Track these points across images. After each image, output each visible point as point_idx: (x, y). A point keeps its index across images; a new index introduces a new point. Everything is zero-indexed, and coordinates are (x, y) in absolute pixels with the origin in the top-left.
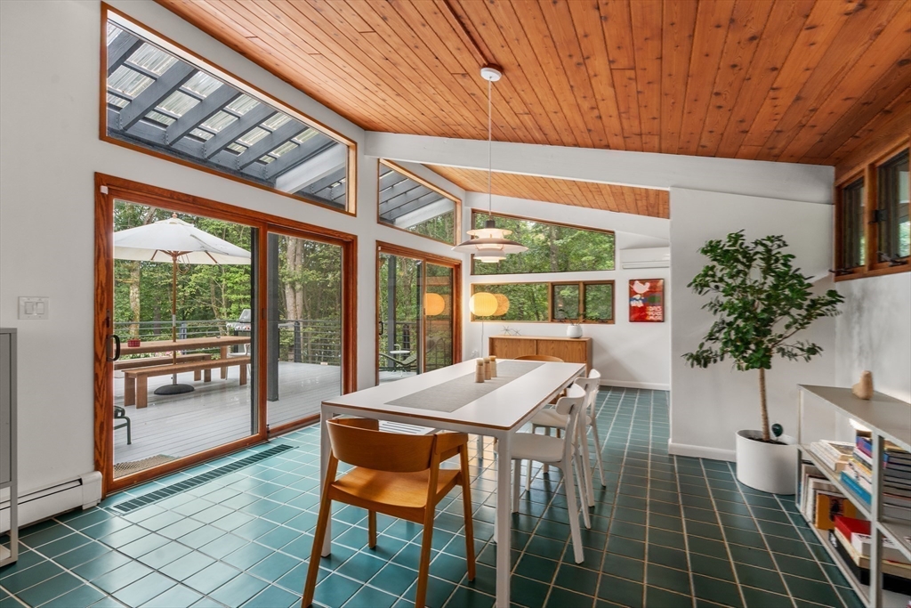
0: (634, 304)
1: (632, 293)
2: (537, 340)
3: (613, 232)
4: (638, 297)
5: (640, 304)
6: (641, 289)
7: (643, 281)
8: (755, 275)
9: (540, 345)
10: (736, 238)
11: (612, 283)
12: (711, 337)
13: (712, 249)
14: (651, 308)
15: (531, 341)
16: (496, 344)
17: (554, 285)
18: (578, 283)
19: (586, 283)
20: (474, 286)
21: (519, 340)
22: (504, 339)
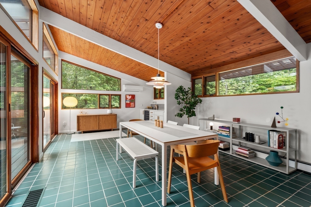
0: (127, 102)
1: (126, 99)
2: (99, 115)
3: (121, 79)
4: (128, 100)
5: (129, 102)
6: (129, 97)
7: (129, 95)
9: (100, 117)
11: (120, 95)
14: (132, 103)
15: (96, 116)
16: (80, 118)
17: (100, 95)
18: (109, 95)
19: (112, 95)
20: (62, 94)
21: (91, 116)
22: (84, 116)
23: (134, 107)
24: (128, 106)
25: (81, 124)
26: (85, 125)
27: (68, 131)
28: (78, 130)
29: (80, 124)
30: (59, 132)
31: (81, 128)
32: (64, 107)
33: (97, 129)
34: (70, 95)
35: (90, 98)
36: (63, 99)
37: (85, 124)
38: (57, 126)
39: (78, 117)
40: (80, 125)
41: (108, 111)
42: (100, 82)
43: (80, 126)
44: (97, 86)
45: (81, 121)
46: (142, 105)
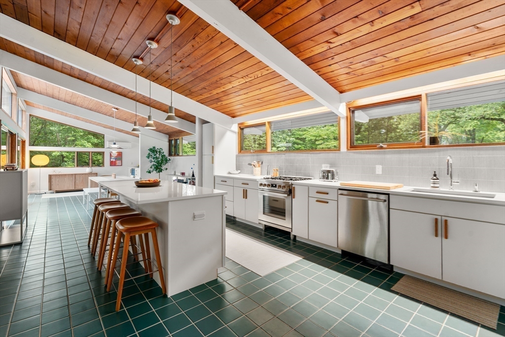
0: (112, 160)
1: (111, 156)
2: (75, 174)
3: (104, 135)
4: (113, 158)
5: (114, 160)
6: (115, 155)
8: (158, 155)
9: (77, 176)
10: (154, 147)
11: (103, 153)
12: (151, 168)
13: (150, 150)
14: (117, 161)
15: (72, 175)
16: (52, 177)
17: (78, 152)
19: (93, 152)
20: (31, 152)
21: (66, 175)
22: (57, 175)
23: (121, 165)
24: (112, 164)
27: (38, 192)
28: (50, 189)
29: (52, 183)
31: (53, 187)
32: (32, 166)
33: (73, 188)
34: (40, 153)
36: (31, 157)
37: (58, 183)
39: (50, 176)
40: (52, 185)
42: (82, 134)
44: (78, 139)
45: (53, 180)
46: (131, 163)
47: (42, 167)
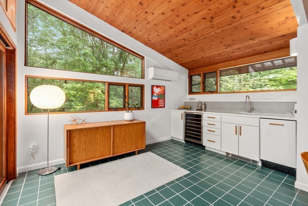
1: (153, 93)
2: (113, 126)
3: (144, 57)
4: (155, 95)
5: (156, 99)
6: (157, 91)
7: (157, 87)
11: (143, 86)
14: (160, 101)
15: (108, 127)
16: (74, 135)
17: (110, 84)
18: (124, 85)
19: (130, 85)
21: (97, 128)
23: (164, 107)
24: (155, 104)
25: (76, 148)
26: (85, 149)
28: (70, 164)
29: (74, 149)
30: (19, 169)
31: (75, 157)
33: (110, 155)
35: (75, 93)
37: (84, 146)
38: (11, 159)
39: (70, 134)
40: (73, 151)
41: (126, 116)
43: (74, 154)
45: (76, 141)
46: (173, 104)
47: (54, 111)
